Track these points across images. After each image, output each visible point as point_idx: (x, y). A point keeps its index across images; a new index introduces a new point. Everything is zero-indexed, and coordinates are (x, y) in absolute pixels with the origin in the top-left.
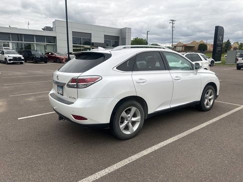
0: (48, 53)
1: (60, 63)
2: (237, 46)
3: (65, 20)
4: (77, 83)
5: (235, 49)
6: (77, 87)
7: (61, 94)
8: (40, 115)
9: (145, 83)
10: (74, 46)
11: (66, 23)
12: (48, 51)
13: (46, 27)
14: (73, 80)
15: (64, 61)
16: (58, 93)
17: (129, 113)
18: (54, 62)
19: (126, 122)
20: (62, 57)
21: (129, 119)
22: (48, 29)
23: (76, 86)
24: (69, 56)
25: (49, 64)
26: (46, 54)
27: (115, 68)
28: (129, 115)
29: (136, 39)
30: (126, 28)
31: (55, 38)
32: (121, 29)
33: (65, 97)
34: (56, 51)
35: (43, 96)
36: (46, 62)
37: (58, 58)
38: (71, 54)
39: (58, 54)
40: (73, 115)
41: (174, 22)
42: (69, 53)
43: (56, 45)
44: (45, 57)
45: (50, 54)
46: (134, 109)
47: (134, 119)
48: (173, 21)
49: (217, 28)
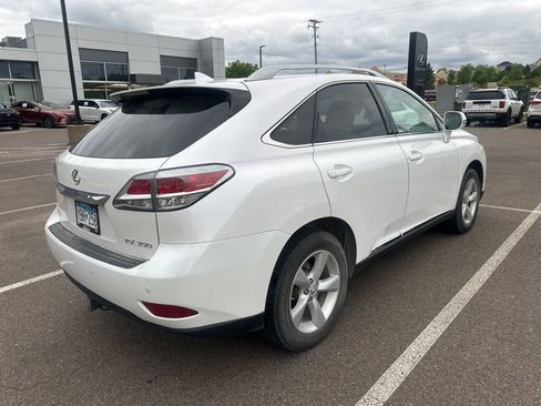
0: (20, 104)
1: (54, 127)
2: (445, 77)
3: (61, 21)
4: (152, 194)
5: (441, 82)
6: (155, 207)
7: (92, 230)
8: (19, 284)
9: (350, 176)
10: (85, 86)
11: (63, 26)
12: (17, 98)
13: (9, 38)
14: (138, 185)
15: (63, 121)
16: (81, 225)
17: (310, 270)
18: (39, 126)
19: (304, 298)
20: (58, 112)
21: (311, 288)
22: (13, 42)
23: (148, 206)
24: (77, 109)
25: (24, 131)
26: (14, 106)
27: (267, 138)
28: (311, 276)
29: (234, 64)
30: (211, 38)
31: (34, 64)
32: (200, 41)
33: (105, 240)
34: (41, 99)
35: (20, 221)
36: (16, 128)
37: (47, 116)
38: (82, 103)
39: (48, 104)
40: (147, 305)
41: (317, 25)
42: (77, 103)
43: (38, 84)
44: (13, 115)
45: (25, 105)
46: (322, 257)
47: (323, 285)
48: (315, 22)
49: (414, 36)
